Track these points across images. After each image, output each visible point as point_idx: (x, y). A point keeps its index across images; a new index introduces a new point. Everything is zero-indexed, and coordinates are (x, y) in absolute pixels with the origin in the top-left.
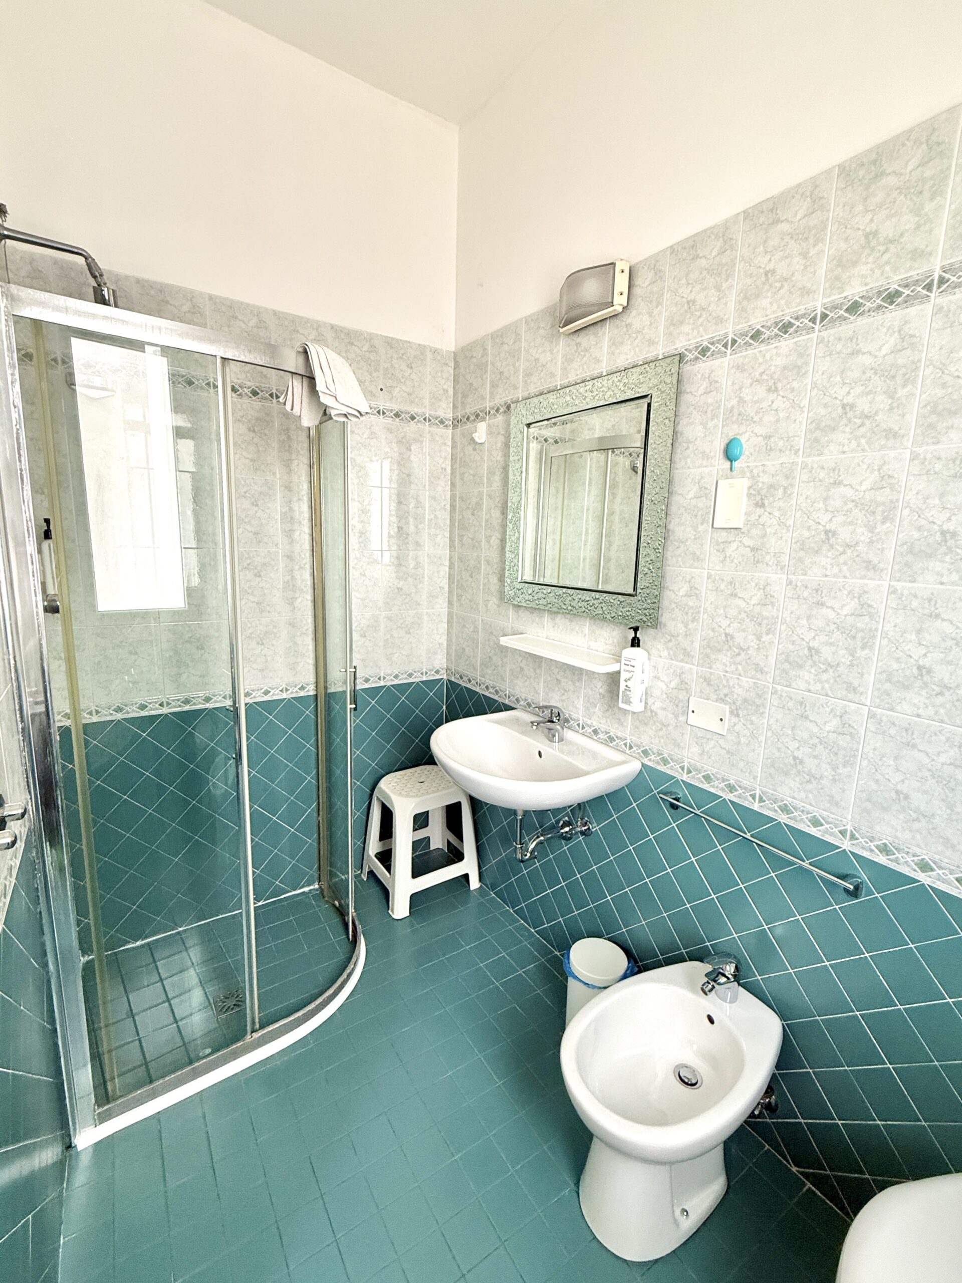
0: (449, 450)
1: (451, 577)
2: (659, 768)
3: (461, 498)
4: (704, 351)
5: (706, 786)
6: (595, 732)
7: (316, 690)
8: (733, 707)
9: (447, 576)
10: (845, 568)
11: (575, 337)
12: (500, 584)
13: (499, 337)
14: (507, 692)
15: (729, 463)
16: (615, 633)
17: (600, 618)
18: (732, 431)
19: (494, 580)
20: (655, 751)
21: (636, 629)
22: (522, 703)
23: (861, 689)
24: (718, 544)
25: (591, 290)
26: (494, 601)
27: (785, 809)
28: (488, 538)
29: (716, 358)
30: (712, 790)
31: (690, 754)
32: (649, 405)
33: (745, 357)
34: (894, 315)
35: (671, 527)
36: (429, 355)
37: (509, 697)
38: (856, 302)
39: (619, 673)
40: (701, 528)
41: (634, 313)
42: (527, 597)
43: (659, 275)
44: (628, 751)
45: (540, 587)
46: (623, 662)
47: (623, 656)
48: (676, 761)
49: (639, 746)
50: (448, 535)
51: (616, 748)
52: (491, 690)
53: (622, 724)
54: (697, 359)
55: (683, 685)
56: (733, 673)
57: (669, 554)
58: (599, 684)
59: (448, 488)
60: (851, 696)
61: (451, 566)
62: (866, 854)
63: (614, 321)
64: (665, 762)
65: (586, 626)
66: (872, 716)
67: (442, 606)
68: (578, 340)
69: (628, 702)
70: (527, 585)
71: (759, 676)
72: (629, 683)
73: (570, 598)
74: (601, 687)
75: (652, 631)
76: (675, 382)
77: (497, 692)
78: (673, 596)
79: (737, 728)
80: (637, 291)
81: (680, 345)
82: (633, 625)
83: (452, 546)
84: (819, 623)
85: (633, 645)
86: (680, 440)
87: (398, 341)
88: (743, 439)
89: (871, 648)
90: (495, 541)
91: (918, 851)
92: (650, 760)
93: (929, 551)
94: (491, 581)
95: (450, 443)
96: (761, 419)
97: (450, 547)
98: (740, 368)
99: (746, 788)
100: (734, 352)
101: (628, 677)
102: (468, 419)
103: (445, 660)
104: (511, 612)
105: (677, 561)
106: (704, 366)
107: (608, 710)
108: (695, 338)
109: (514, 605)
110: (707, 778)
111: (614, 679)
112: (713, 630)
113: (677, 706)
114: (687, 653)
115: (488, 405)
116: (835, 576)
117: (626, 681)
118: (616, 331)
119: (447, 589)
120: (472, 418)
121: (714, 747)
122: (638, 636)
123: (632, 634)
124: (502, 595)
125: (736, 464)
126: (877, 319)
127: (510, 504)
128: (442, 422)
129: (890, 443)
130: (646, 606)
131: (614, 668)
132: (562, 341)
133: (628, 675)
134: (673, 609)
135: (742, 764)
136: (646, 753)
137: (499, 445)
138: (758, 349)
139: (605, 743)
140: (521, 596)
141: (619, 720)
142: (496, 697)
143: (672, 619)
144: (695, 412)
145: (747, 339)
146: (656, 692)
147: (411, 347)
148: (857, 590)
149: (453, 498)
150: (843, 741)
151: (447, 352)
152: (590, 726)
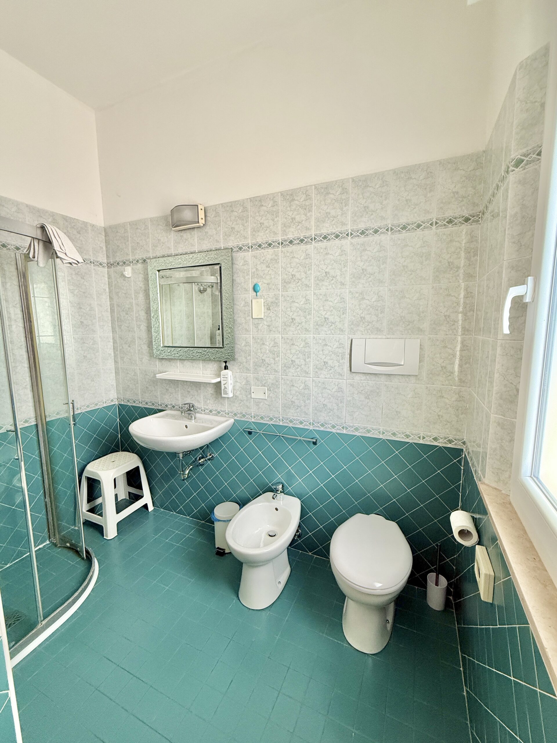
0: (107, 279)
1: (115, 349)
2: (242, 419)
3: (118, 306)
4: (240, 249)
5: (262, 421)
6: (211, 411)
7: (36, 422)
8: (268, 387)
9: (112, 348)
10: (299, 331)
11: (180, 232)
12: (149, 349)
13: (134, 224)
14: (160, 403)
15: (255, 293)
16: (215, 366)
17: (208, 360)
18: (255, 281)
19: (145, 348)
20: (239, 412)
21: (226, 362)
22: (169, 406)
23: (309, 372)
24: (255, 325)
25: (187, 215)
26: (146, 359)
27: (291, 421)
28: (139, 326)
29: (246, 252)
30: (264, 422)
31: (253, 410)
32: (220, 267)
33: (257, 253)
34: (303, 247)
35: (235, 318)
36: (90, 228)
37: (161, 405)
38: (291, 240)
39: (220, 382)
40: (247, 318)
41: (208, 227)
42: (168, 354)
43: (217, 215)
44: (227, 416)
45: (174, 348)
46: (222, 376)
47: (222, 374)
48: (249, 414)
49: (232, 412)
50: (110, 325)
51: (222, 416)
52: (149, 404)
53: (223, 405)
54: (238, 251)
55: (248, 383)
56: (266, 374)
57: (235, 329)
58: (210, 389)
59: (108, 300)
60: (306, 375)
61: (115, 342)
62: (317, 429)
63: (199, 229)
64: (244, 416)
65: (201, 364)
66: (313, 381)
67: (111, 364)
68: (182, 234)
69: (227, 394)
70: (166, 348)
71: (276, 373)
72: (226, 386)
73: (192, 352)
74: (210, 390)
75: (232, 362)
76: (230, 259)
77: (153, 404)
78: (239, 347)
79: (271, 395)
80: (208, 218)
81: (230, 244)
82: (225, 360)
83: (114, 331)
84: (293, 351)
85: (225, 369)
86: (235, 283)
87: (71, 218)
88: (260, 284)
89: (310, 358)
90: (143, 327)
91: (331, 422)
92: (238, 417)
93: (322, 324)
94: (143, 348)
95: (106, 276)
96: (265, 277)
97: (113, 332)
98: (255, 257)
99: (277, 418)
100: (252, 251)
101: (225, 383)
102: (118, 264)
103: (116, 394)
104: (157, 362)
105: (239, 332)
106: (241, 254)
107: (216, 400)
108: (236, 243)
109: (159, 359)
110: (262, 418)
111: (218, 385)
112: (257, 358)
113: (246, 392)
114: (248, 369)
115: (131, 258)
116: (297, 334)
117: (224, 385)
118: (200, 234)
119: (113, 355)
120: (121, 264)
121: (263, 405)
122: (227, 365)
123: (224, 364)
124: (151, 355)
125: (258, 294)
126: (298, 247)
127: (152, 309)
128: (101, 264)
129: (307, 289)
130: (229, 352)
131: (218, 380)
132: (173, 233)
133: (225, 382)
134: (240, 352)
135: (274, 409)
136: (235, 415)
137: (141, 279)
138: (260, 251)
139: (216, 415)
140: (164, 354)
141: (221, 403)
142: (153, 407)
143: (240, 357)
144: (240, 272)
145: (257, 246)
146: (237, 388)
147: (79, 223)
148: (304, 339)
149: (112, 306)
150: (306, 392)
151: (100, 227)
152: (207, 409)
